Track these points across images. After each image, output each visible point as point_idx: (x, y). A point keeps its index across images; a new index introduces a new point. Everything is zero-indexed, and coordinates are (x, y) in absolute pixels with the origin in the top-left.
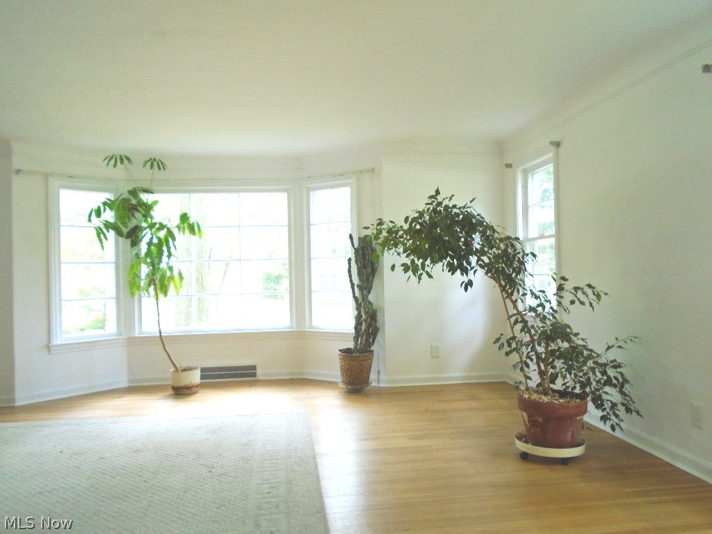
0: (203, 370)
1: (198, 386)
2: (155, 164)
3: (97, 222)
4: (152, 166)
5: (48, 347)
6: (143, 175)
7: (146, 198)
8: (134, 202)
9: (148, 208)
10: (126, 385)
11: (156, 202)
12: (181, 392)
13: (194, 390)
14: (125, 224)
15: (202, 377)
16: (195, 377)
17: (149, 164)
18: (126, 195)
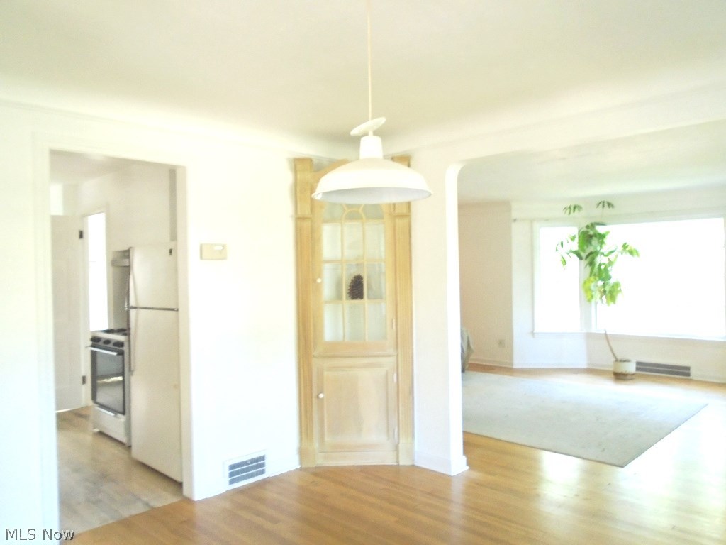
0: (638, 364)
1: (633, 374)
2: (606, 205)
3: (563, 251)
4: (603, 206)
5: (533, 333)
6: (597, 213)
7: (600, 229)
8: (591, 233)
9: (601, 237)
10: (584, 366)
11: (608, 233)
12: (619, 377)
13: (629, 377)
14: (584, 251)
15: (637, 369)
16: (631, 368)
17: (601, 205)
18: (585, 229)
